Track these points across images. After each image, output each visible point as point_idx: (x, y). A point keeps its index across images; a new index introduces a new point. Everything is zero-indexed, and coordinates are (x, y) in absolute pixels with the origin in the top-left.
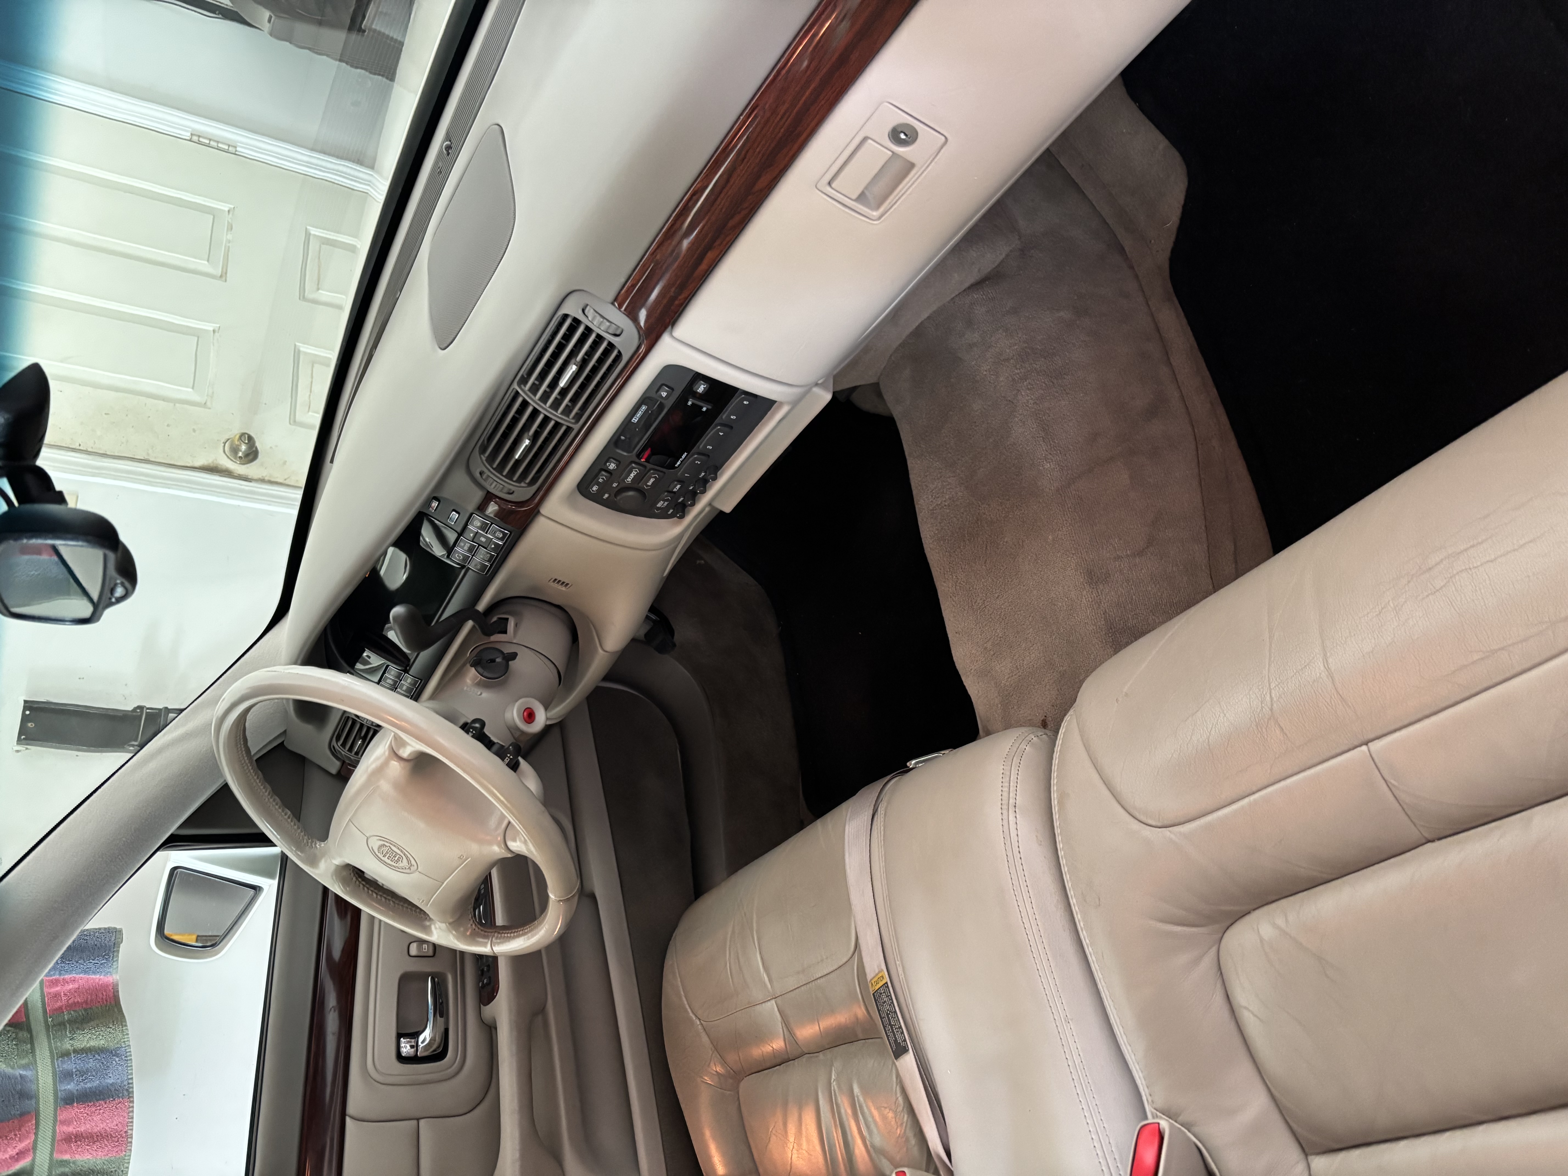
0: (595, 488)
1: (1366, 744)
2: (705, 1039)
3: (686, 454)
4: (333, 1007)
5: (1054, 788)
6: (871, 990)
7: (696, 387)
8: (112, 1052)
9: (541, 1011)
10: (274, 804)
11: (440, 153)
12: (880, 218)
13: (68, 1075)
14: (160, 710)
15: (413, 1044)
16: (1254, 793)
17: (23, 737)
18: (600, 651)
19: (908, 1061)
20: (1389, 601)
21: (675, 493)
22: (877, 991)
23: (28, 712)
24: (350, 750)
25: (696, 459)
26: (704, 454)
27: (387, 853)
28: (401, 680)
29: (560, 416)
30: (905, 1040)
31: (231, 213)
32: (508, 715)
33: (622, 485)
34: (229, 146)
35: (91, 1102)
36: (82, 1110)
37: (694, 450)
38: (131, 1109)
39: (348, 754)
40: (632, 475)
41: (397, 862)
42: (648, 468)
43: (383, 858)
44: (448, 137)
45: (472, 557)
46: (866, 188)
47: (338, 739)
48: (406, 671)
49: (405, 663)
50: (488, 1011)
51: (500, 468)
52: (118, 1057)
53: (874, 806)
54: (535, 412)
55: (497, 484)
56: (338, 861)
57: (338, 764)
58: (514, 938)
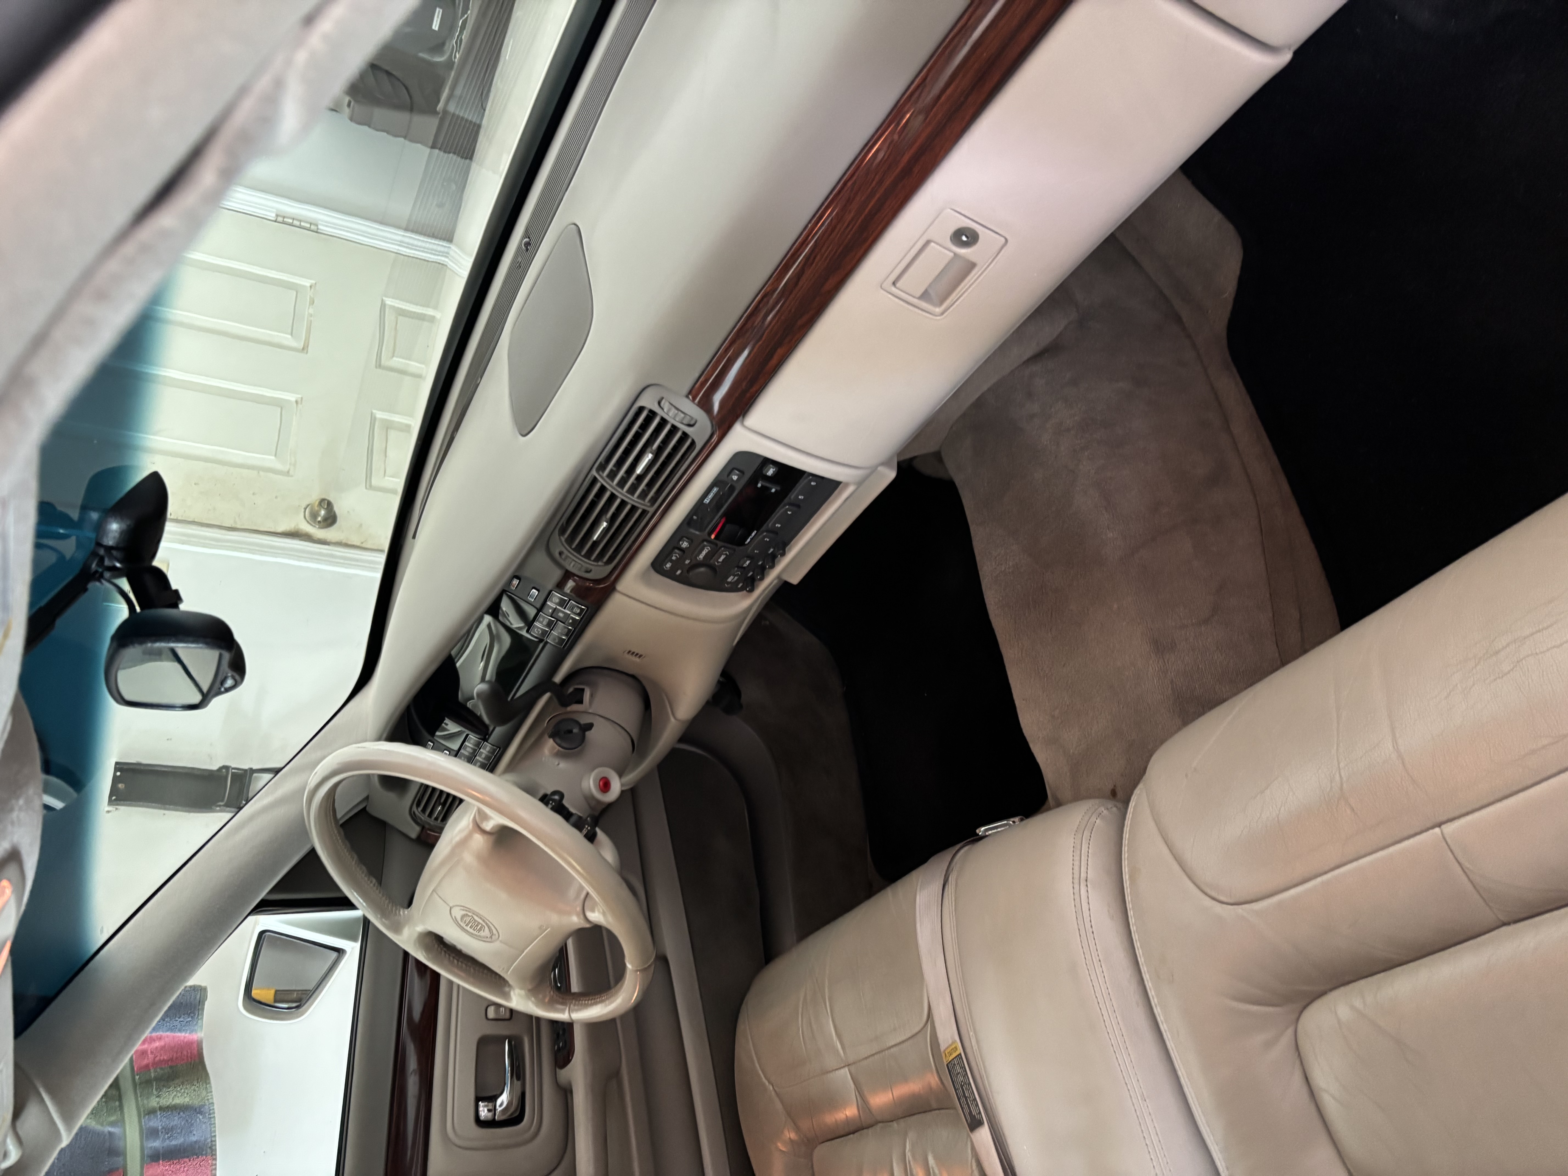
0: (669, 565)
1: (1439, 825)
2: (779, 1106)
3: (755, 532)
4: (414, 1070)
5: (1125, 864)
6: (945, 1061)
7: (766, 470)
8: (196, 1109)
9: (615, 1074)
10: (361, 873)
11: (519, 248)
12: (942, 313)
13: (153, 1133)
14: (245, 771)
15: (490, 1107)
16: (1326, 873)
17: (114, 798)
18: (672, 719)
19: (984, 1135)
20: (1457, 685)
21: (745, 568)
22: (950, 1061)
23: (118, 774)
24: (430, 815)
25: (765, 537)
26: (774, 532)
27: (469, 922)
28: (480, 749)
29: (636, 500)
30: (980, 1113)
31: (313, 287)
32: (584, 785)
33: (694, 562)
34: (311, 224)
35: (175, 1160)
36: (167, 1168)
37: (764, 528)
38: (214, 1167)
39: (428, 820)
40: (704, 553)
41: (480, 930)
42: (719, 546)
43: (465, 927)
44: (527, 234)
45: (550, 632)
46: (930, 285)
47: (418, 805)
48: (485, 740)
49: (484, 733)
50: (564, 1074)
51: (579, 549)
52: (201, 1115)
53: (945, 876)
54: (613, 497)
55: (576, 563)
56: (420, 928)
57: (418, 829)
58: (592, 1005)
